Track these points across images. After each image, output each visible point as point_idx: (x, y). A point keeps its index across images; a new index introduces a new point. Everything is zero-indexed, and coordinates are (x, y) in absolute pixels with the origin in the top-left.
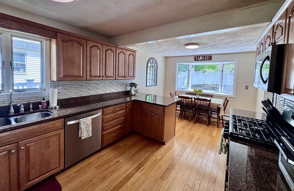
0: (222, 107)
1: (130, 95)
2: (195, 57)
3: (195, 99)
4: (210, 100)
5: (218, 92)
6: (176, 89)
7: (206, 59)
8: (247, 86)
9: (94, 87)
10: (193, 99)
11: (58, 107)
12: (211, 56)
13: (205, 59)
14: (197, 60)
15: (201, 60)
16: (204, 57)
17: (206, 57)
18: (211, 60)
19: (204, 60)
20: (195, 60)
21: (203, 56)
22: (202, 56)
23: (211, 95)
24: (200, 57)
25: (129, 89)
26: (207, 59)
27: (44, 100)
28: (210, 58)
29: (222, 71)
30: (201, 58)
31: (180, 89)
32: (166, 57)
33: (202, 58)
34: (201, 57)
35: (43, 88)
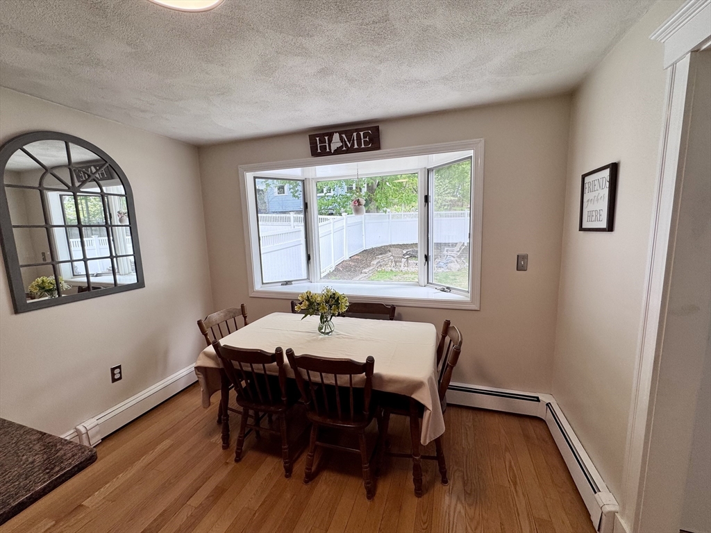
2: (312, 140)
7: (356, 146)
8: (525, 257)
12: (377, 128)
13: (353, 145)
14: (324, 152)
15: (338, 151)
16: (349, 134)
17: (355, 134)
18: (379, 148)
19: (349, 151)
20: (315, 153)
21: (345, 132)
22: (340, 134)
24: (331, 136)
26: (359, 144)
28: (371, 140)
29: (427, 199)
30: (336, 142)
33: (341, 139)
34: (336, 137)
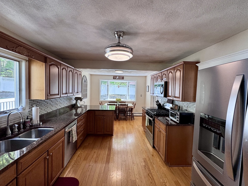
0: (133, 107)
1: (75, 108)
2: (114, 77)
3: (119, 105)
4: (128, 104)
5: (127, 99)
6: (101, 100)
9: (50, 104)
10: (118, 105)
11: (41, 123)
12: (124, 77)
14: (115, 79)
15: (117, 79)
16: (119, 77)
18: (124, 79)
19: (119, 79)
20: (114, 79)
23: (125, 101)
24: (117, 77)
25: (74, 102)
26: (121, 78)
27: (27, 119)
29: (128, 86)
30: (117, 78)
31: (103, 100)
32: (91, 75)
34: (118, 77)
35: (24, 108)
